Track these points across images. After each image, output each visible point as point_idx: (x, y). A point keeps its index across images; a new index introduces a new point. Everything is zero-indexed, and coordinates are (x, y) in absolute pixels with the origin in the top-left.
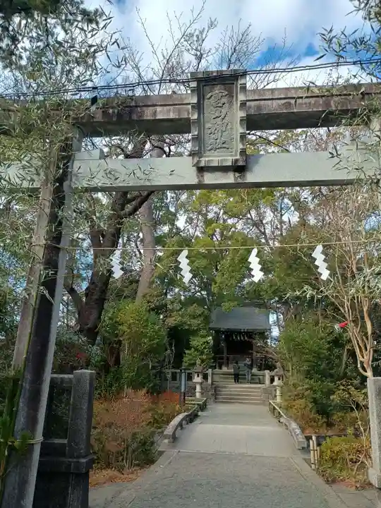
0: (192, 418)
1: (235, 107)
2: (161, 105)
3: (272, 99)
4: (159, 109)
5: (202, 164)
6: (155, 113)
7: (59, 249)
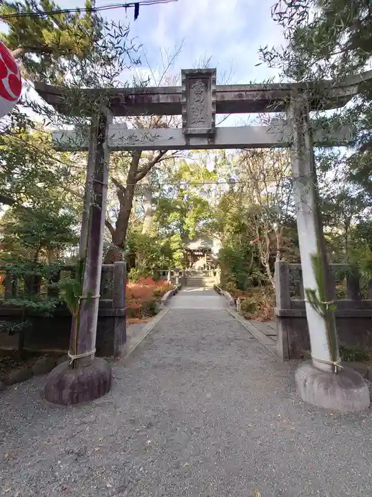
0: (175, 293)
1: (209, 93)
2: (162, 94)
3: (231, 91)
4: (161, 96)
5: (189, 132)
6: (158, 99)
7: (102, 185)
